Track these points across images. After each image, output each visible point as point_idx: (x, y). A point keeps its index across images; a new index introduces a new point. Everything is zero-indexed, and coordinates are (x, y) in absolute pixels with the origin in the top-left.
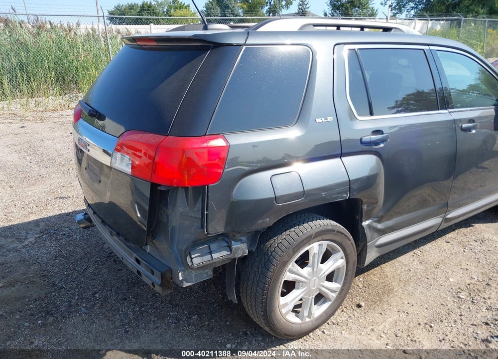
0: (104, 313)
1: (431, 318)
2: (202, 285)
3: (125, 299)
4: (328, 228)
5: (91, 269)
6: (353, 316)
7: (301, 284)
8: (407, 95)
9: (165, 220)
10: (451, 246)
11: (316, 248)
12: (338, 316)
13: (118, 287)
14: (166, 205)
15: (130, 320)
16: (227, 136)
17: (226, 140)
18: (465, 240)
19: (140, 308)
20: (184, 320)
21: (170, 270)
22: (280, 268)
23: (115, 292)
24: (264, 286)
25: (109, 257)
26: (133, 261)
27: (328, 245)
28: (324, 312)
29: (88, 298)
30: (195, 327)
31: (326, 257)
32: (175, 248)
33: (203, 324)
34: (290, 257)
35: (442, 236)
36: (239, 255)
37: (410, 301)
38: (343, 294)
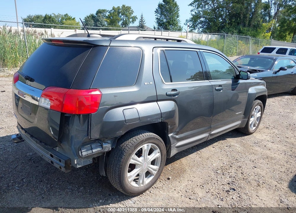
0: (29, 189)
1: (203, 182)
2: (85, 173)
3: (41, 181)
4: (152, 136)
5: (20, 167)
6: (165, 184)
7: (138, 166)
8: (196, 73)
9: (68, 133)
10: (215, 149)
11: (146, 147)
12: (158, 184)
13: (37, 175)
14: (68, 125)
15: (45, 192)
16: (101, 90)
17: (100, 92)
18: (222, 146)
19: (50, 186)
20: (76, 190)
21: (70, 159)
22: (128, 157)
23: (35, 178)
24: (119, 167)
25: (30, 160)
26: (49, 156)
27: (152, 146)
28: (151, 181)
29: (19, 182)
30: (82, 193)
31: (151, 152)
32: (73, 147)
33: (86, 192)
34: (133, 151)
35: (211, 145)
36: (107, 150)
37: (194, 176)
38: (160, 172)
